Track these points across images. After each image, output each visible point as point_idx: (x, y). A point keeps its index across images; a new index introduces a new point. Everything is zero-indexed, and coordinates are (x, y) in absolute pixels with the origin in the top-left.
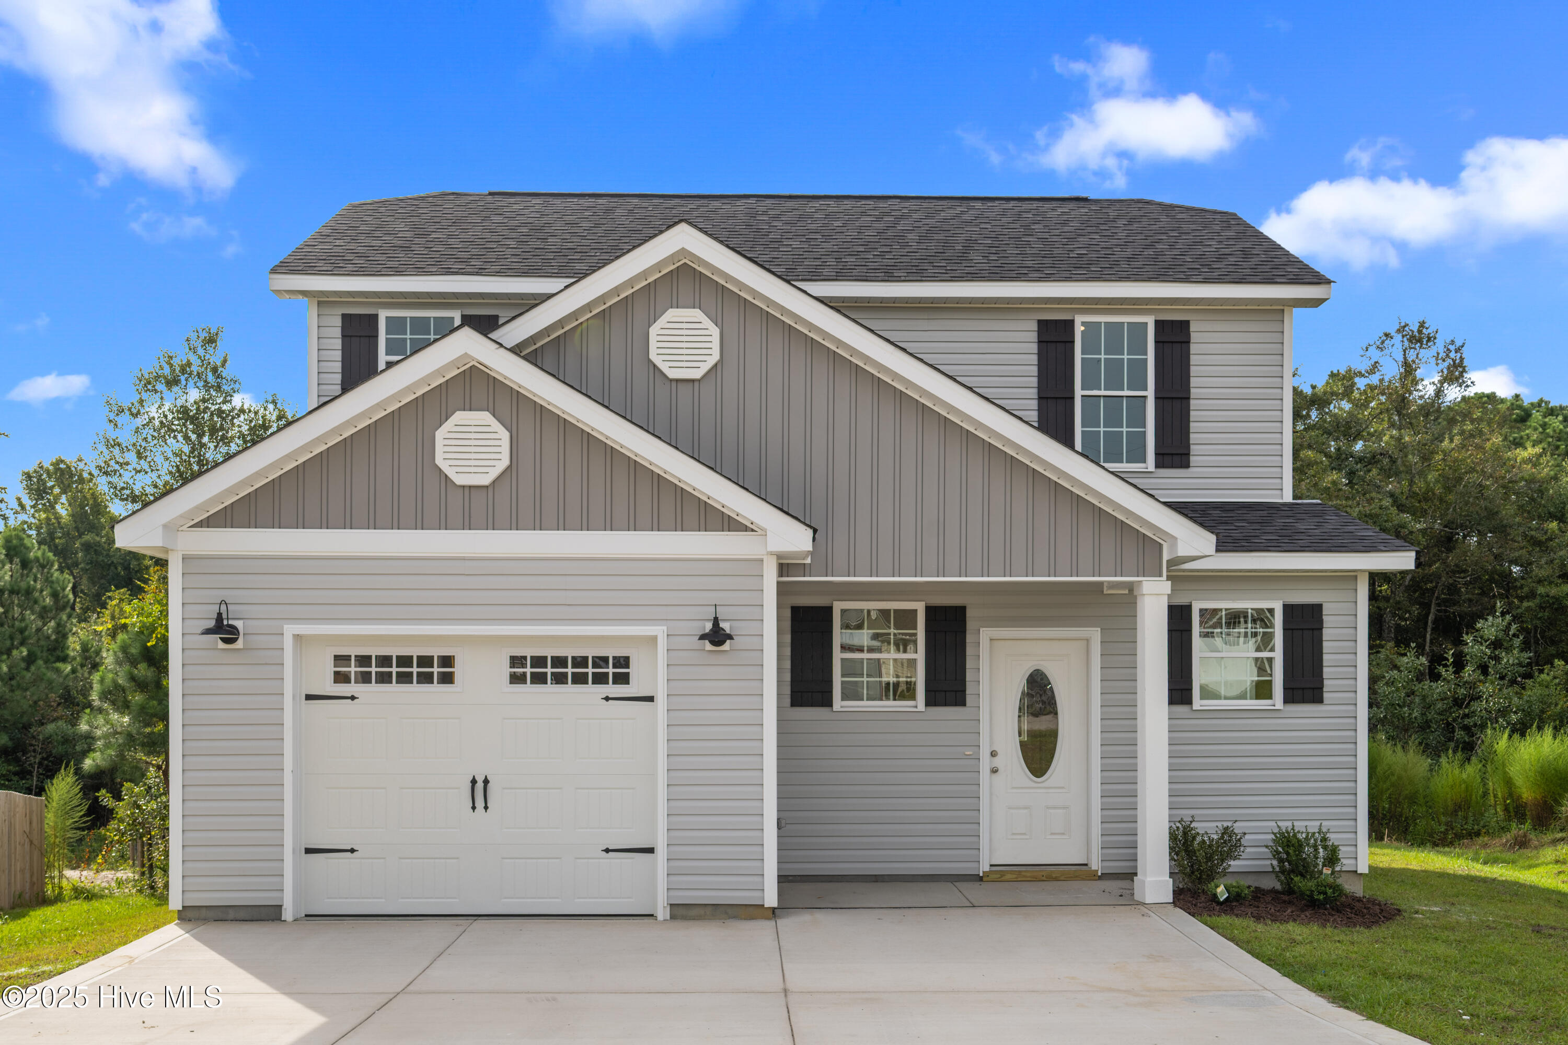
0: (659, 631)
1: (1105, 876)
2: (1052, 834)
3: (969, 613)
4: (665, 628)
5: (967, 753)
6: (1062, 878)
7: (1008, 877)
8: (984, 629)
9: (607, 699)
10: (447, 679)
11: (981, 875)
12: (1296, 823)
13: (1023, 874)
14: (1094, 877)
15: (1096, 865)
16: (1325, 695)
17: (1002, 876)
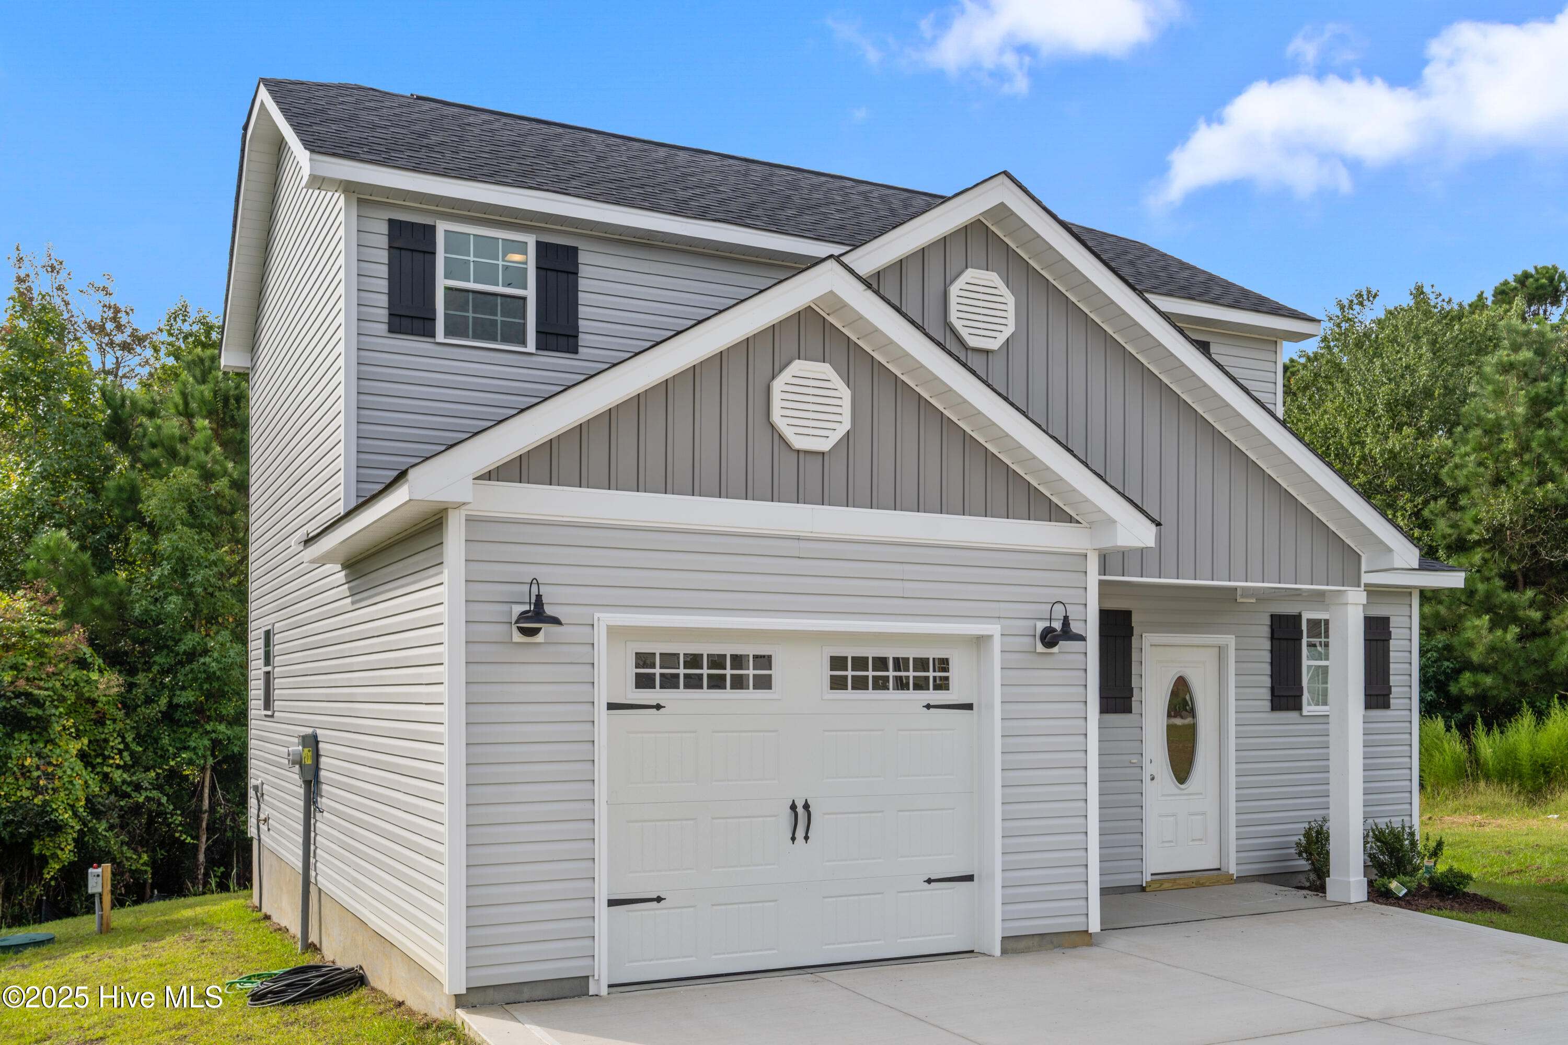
0: (993, 629)
1: (1242, 879)
2: (1193, 840)
3: (1135, 620)
4: (999, 626)
5: (1133, 761)
6: (1207, 884)
7: (1166, 885)
8: (1146, 634)
9: (928, 707)
10: (764, 683)
11: (1144, 885)
12: (1393, 819)
13: (1178, 881)
14: (1230, 880)
15: (1233, 869)
16: (1392, 701)
17: (1161, 885)
